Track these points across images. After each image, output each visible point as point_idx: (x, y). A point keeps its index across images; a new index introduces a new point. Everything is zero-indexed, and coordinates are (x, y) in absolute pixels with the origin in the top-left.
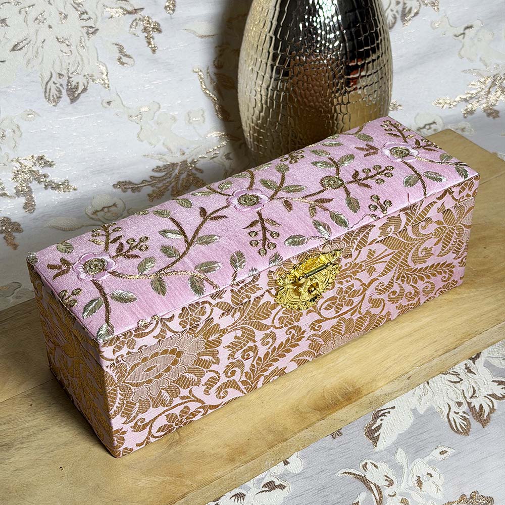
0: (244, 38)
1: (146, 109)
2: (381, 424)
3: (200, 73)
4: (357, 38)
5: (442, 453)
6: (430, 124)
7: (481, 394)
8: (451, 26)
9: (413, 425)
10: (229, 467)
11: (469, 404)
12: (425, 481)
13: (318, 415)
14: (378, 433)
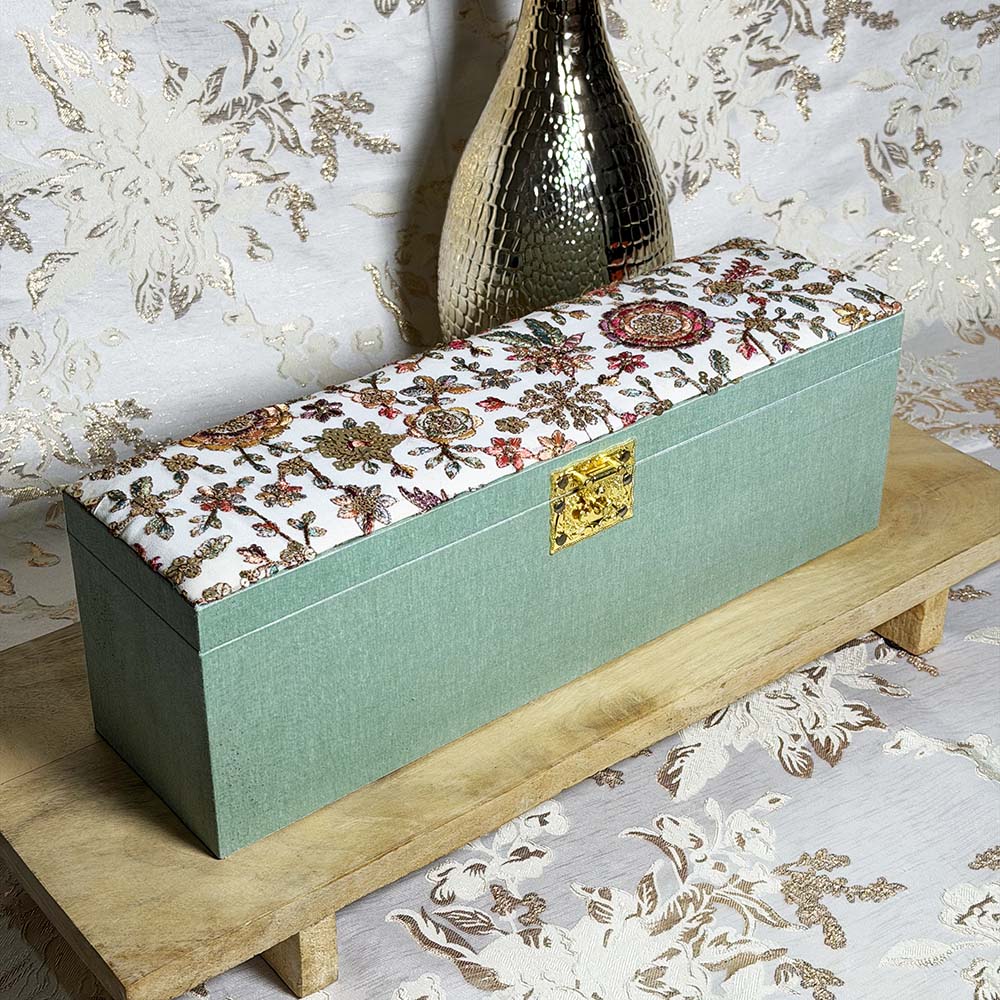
0: (449, 211)
1: (291, 327)
2: (681, 767)
3: (375, 272)
4: (621, 210)
5: (772, 802)
7: (828, 723)
8: (759, 199)
9: (728, 767)
10: (472, 803)
11: (810, 737)
12: (749, 838)
13: (594, 734)
14: (677, 779)
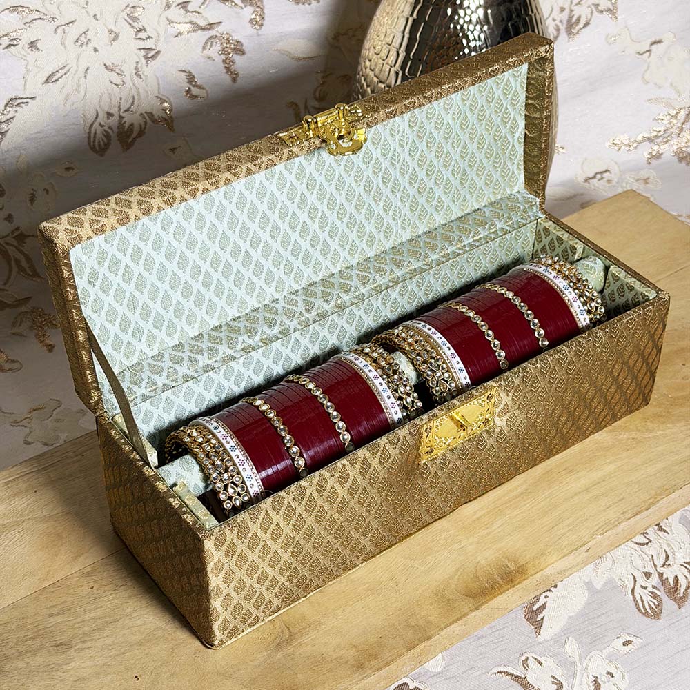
2: (545, 603)
5: (626, 643)
6: (602, 173)
7: (676, 561)
8: (633, 41)
9: (588, 604)
10: (357, 677)
11: (661, 575)
12: (604, 683)
13: (470, 603)
14: (542, 615)
